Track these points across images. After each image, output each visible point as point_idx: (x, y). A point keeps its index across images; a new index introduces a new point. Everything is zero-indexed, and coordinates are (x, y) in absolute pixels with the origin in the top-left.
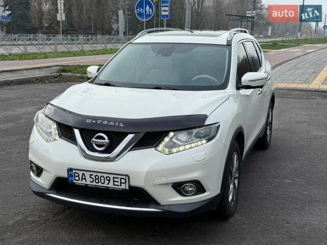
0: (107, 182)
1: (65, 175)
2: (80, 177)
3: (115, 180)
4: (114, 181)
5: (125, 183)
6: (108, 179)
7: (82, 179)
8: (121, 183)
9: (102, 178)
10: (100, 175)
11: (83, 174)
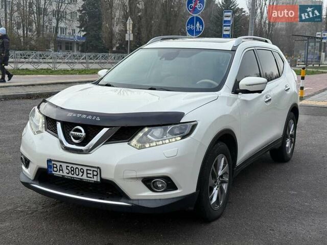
0: (81, 174)
1: (45, 166)
2: (58, 168)
3: (89, 172)
4: (87, 173)
5: (97, 175)
6: (82, 171)
7: (60, 170)
8: (93, 175)
9: (77, 170)
10: (75, 166)
11: (61, 165)
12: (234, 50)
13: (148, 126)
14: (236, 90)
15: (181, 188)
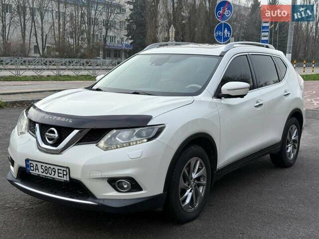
0: (53, 173)
1: (24, 165)
2: (35, 167)
3: (60, 171)
4: (58, 173)
5: (66, 175)
6: (54, 170)
7: (36, 169)
8: (64, 175)
9: (50, 169)
10: (48, 166)
11: (36, 165)
12: (222, 56)
13: (116, 129)
14: (218, 95)
15: (146, 189)
